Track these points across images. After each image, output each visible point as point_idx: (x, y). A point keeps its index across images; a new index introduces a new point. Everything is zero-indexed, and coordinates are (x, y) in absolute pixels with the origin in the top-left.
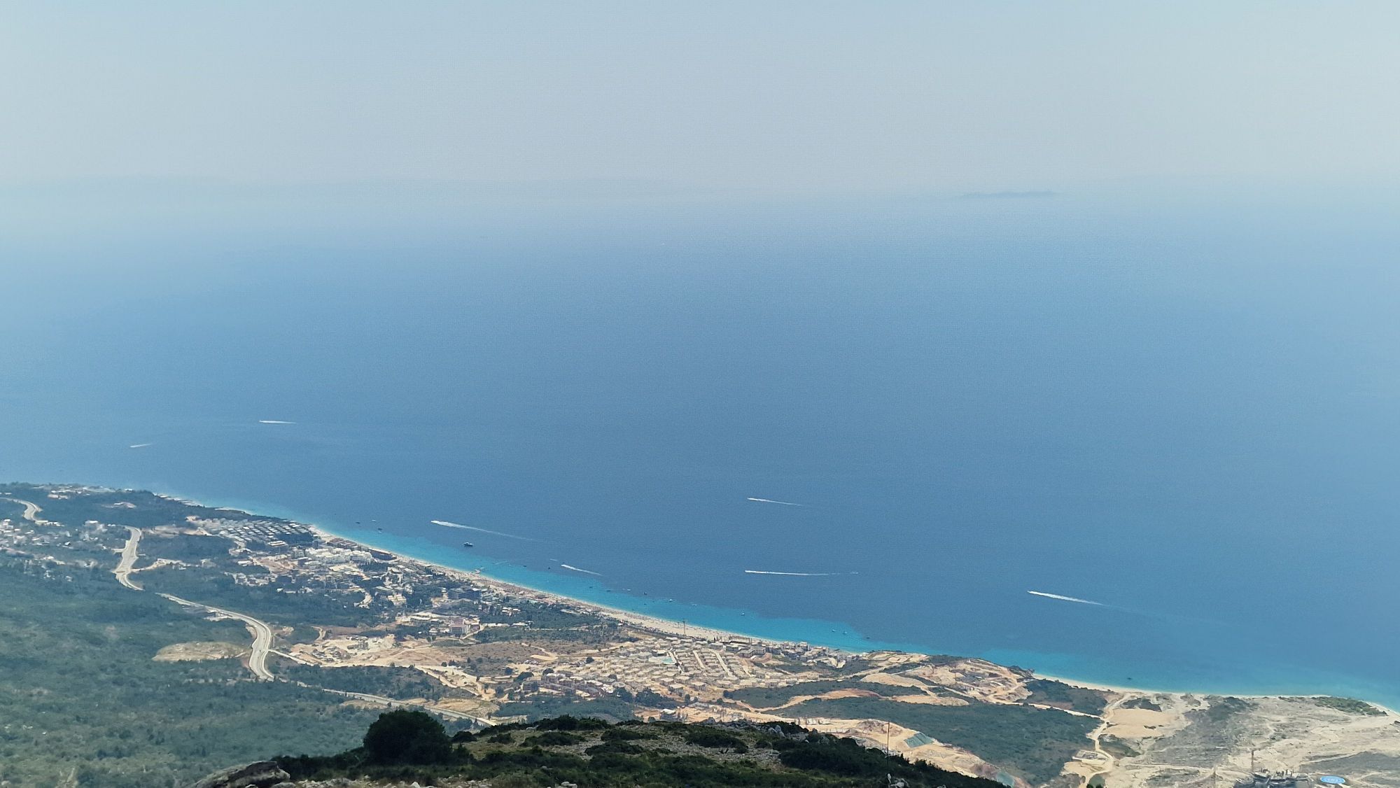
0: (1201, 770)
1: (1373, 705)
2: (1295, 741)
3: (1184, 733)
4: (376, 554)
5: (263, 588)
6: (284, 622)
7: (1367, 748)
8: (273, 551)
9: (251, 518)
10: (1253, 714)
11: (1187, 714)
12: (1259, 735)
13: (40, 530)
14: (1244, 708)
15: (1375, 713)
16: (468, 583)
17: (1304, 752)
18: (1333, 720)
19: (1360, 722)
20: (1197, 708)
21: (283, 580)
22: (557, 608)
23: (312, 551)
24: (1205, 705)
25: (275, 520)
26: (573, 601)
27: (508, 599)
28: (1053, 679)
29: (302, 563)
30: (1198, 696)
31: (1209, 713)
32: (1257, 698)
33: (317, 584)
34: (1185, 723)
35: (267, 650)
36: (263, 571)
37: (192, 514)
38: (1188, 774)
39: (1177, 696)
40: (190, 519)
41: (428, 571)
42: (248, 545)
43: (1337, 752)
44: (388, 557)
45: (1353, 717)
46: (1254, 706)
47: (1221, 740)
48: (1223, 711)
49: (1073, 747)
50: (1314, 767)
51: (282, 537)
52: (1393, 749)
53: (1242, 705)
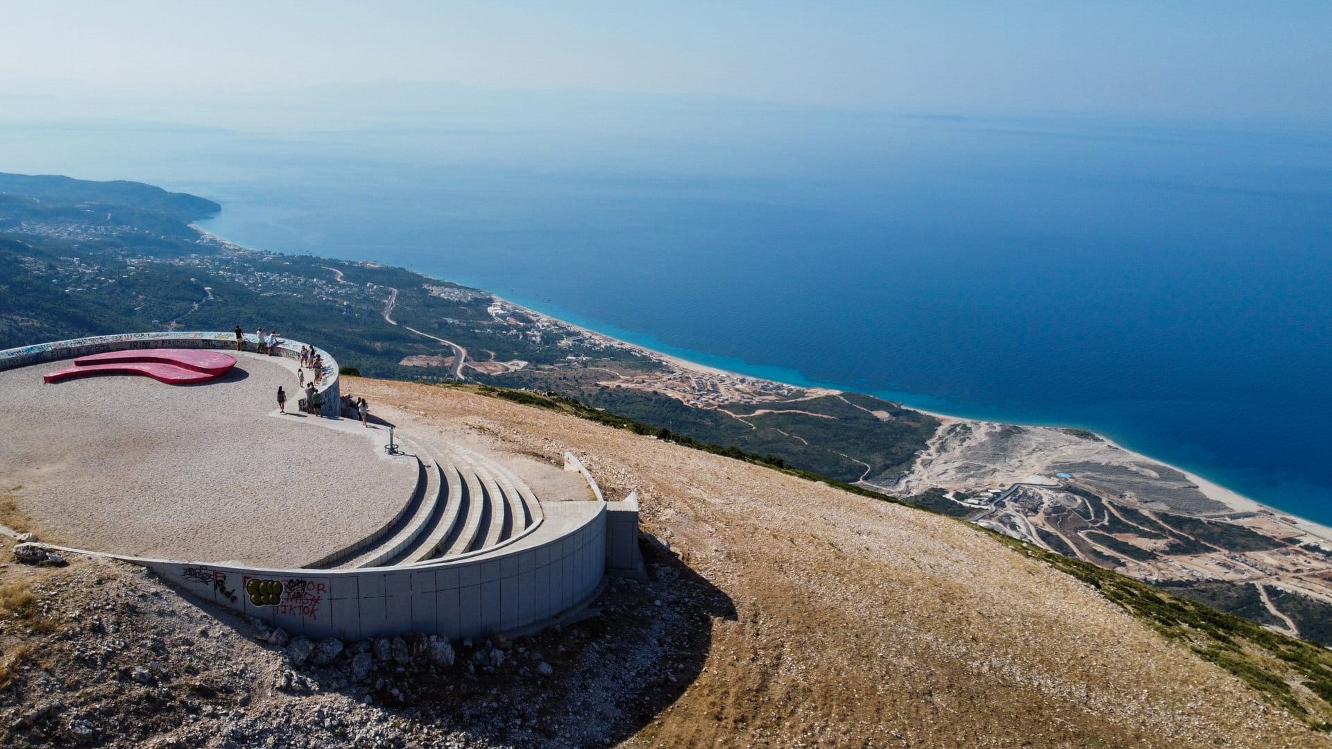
0: (988, 465)
1: (1097, 436)
2: (1047, 453)
3: (982, 444)
5: (462, 328)
7: (1086, 460)
10: (1026, 436)
11: (987, 434)
12: (1025, 448)
14: (1020, 433)
15: (1097, 440)
17: (1050, 459)
18: (1071, 442)
19: (1088, 444)
20: (994, 431)
22: (628, 351)
24: (998, 429)
25: (472, 290)
26: (638, 348)
28: (912, 409)
30: (996, 425)
31: (1000, 434)
32: (1029, 428)
34: (984, 438)
37: (426, 283)
38: (980, 467)
39: (983, 423)
40: (426, 286)
41: (557, 325)
43: (1069, 460)
45: (1084, 441)
46: (1026, 431)
47: (1004, 449)
48: (1006, 434)
49: (916, 447)
50: (1054, 468)
51: (475, 299)
52: (1103, 460)
53: (1020, 431)
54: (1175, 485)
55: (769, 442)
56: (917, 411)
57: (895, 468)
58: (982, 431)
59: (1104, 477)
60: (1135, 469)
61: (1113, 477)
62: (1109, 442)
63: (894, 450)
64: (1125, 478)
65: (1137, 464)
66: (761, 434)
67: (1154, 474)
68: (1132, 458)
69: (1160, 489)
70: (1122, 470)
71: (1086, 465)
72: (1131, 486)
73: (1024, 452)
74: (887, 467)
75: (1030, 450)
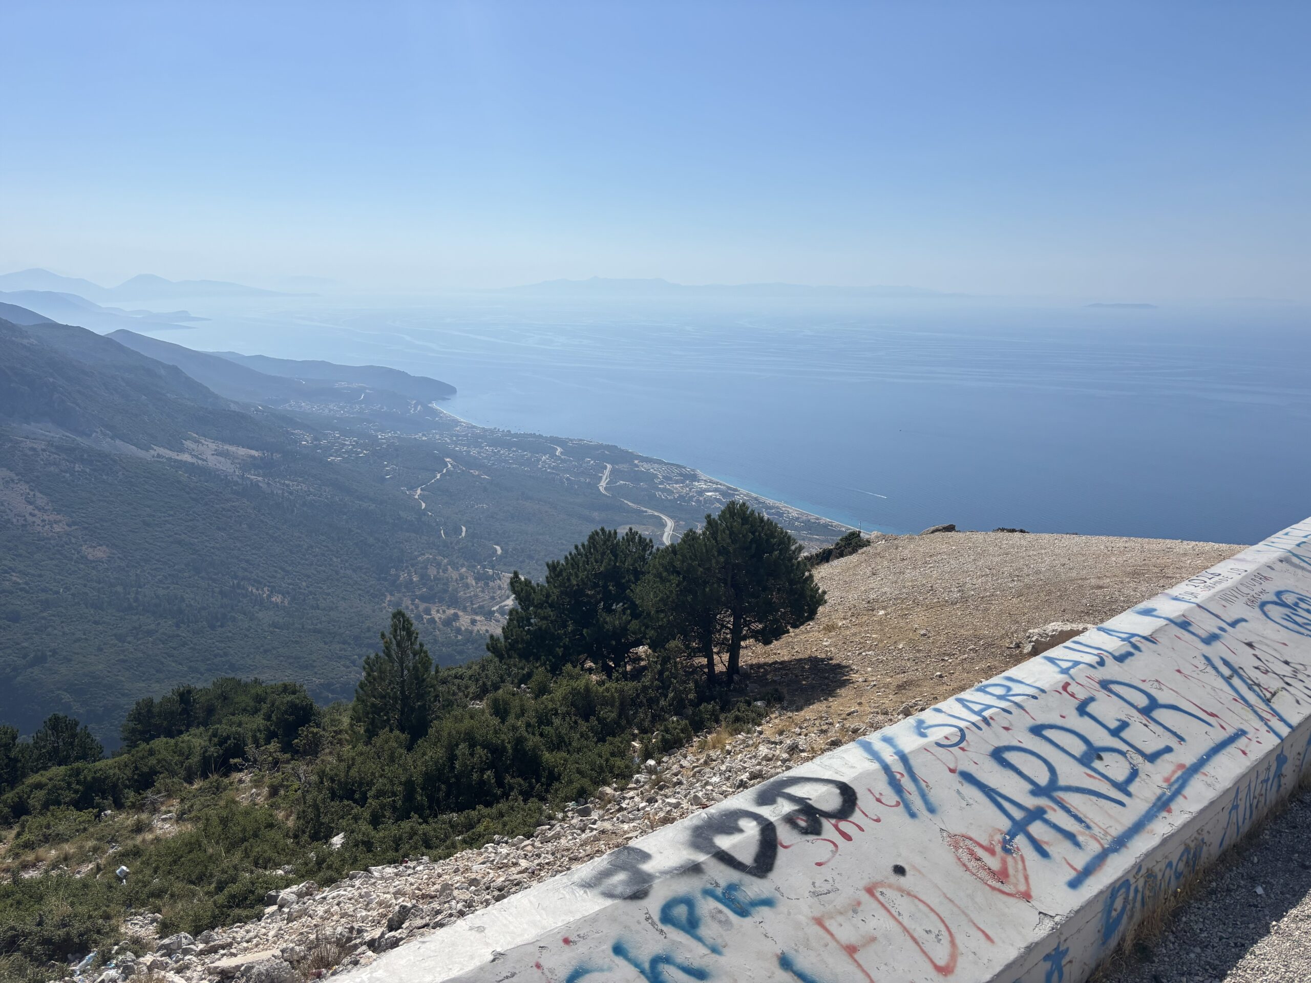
4: (729, 488)
5: (670, 500)
6: (681, 519)
8: (677, 482)
9: (666, 464)
13: (563, 461)
16: (778, 508)
21: (681, 497)
22: (826, 526)
23: (696, 484)
25: (678, 466)
26: (835, 523)
27: (798, 518)
29: (691, 489)
33: (698, 501)
35: (671, 533)
36: (670, 492)
37: (637, 459)
40: (636, 462)
41: (756, 499)
42: (664, 477)
44: (736, 490)
51: (681, 475)
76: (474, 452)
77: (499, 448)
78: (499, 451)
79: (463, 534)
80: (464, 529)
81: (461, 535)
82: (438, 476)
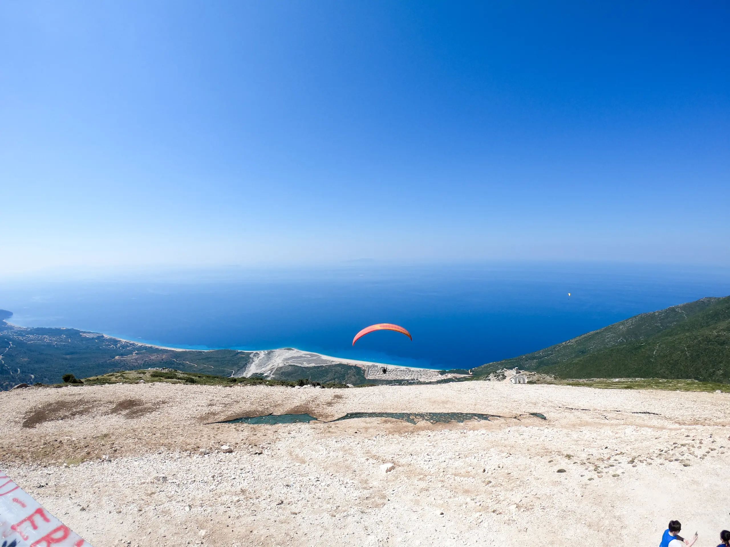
0: (267, 363)
1: (293, 349)
2: (281, 356)
3: (263, 358)
7: (292, 356)
9: (92, 333)
10: (274, 353)
11: (264, 354)
17: (282, 358)
18: (286, 352)
19: (290, 352)
22: (151, 347)
24: (267, 352)
25: (97, 333)
30: (266, 351)
31: (268, 354)
32: (275, 350)
34: (264, 356)
38: (265, 364)
39: (262, 351)
40: (81, 334)
43: (287, 357)
45: (290, 351)
46: (274, 351)
47: (270, 358)
48: (269, 354)
49: (246, 362)
50: (284, 360)
52: (296, 355)
53: (272, 352)
54: (315, 358)
55: (202, 369)
56: (243, 351)
57: (241, 370)
58: (262, 354)
59: (297, 360)
60: (304, 356)
61: (300, 359)
62: (296, 350)
63: (239, 364)
64: (303, 359)
65: (304, 354)
66: (199, 367)
67: (310, 356)
68: (303, 353)
69: (312, 360)
70: (301, 357)
71: (292, 358)
72: (305, 361)
73: (275, 357)
74: (238, 370)
75: (277, 356)
76: (21, 338)
77: (29, 335)
78: (29, 336)
79: (19, 372)
80: (19, 369)
81: (18, 372)
82: (7, 349)
